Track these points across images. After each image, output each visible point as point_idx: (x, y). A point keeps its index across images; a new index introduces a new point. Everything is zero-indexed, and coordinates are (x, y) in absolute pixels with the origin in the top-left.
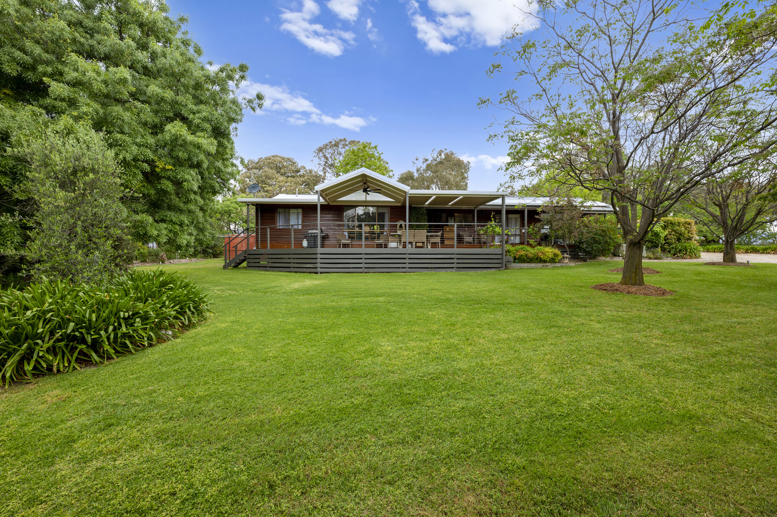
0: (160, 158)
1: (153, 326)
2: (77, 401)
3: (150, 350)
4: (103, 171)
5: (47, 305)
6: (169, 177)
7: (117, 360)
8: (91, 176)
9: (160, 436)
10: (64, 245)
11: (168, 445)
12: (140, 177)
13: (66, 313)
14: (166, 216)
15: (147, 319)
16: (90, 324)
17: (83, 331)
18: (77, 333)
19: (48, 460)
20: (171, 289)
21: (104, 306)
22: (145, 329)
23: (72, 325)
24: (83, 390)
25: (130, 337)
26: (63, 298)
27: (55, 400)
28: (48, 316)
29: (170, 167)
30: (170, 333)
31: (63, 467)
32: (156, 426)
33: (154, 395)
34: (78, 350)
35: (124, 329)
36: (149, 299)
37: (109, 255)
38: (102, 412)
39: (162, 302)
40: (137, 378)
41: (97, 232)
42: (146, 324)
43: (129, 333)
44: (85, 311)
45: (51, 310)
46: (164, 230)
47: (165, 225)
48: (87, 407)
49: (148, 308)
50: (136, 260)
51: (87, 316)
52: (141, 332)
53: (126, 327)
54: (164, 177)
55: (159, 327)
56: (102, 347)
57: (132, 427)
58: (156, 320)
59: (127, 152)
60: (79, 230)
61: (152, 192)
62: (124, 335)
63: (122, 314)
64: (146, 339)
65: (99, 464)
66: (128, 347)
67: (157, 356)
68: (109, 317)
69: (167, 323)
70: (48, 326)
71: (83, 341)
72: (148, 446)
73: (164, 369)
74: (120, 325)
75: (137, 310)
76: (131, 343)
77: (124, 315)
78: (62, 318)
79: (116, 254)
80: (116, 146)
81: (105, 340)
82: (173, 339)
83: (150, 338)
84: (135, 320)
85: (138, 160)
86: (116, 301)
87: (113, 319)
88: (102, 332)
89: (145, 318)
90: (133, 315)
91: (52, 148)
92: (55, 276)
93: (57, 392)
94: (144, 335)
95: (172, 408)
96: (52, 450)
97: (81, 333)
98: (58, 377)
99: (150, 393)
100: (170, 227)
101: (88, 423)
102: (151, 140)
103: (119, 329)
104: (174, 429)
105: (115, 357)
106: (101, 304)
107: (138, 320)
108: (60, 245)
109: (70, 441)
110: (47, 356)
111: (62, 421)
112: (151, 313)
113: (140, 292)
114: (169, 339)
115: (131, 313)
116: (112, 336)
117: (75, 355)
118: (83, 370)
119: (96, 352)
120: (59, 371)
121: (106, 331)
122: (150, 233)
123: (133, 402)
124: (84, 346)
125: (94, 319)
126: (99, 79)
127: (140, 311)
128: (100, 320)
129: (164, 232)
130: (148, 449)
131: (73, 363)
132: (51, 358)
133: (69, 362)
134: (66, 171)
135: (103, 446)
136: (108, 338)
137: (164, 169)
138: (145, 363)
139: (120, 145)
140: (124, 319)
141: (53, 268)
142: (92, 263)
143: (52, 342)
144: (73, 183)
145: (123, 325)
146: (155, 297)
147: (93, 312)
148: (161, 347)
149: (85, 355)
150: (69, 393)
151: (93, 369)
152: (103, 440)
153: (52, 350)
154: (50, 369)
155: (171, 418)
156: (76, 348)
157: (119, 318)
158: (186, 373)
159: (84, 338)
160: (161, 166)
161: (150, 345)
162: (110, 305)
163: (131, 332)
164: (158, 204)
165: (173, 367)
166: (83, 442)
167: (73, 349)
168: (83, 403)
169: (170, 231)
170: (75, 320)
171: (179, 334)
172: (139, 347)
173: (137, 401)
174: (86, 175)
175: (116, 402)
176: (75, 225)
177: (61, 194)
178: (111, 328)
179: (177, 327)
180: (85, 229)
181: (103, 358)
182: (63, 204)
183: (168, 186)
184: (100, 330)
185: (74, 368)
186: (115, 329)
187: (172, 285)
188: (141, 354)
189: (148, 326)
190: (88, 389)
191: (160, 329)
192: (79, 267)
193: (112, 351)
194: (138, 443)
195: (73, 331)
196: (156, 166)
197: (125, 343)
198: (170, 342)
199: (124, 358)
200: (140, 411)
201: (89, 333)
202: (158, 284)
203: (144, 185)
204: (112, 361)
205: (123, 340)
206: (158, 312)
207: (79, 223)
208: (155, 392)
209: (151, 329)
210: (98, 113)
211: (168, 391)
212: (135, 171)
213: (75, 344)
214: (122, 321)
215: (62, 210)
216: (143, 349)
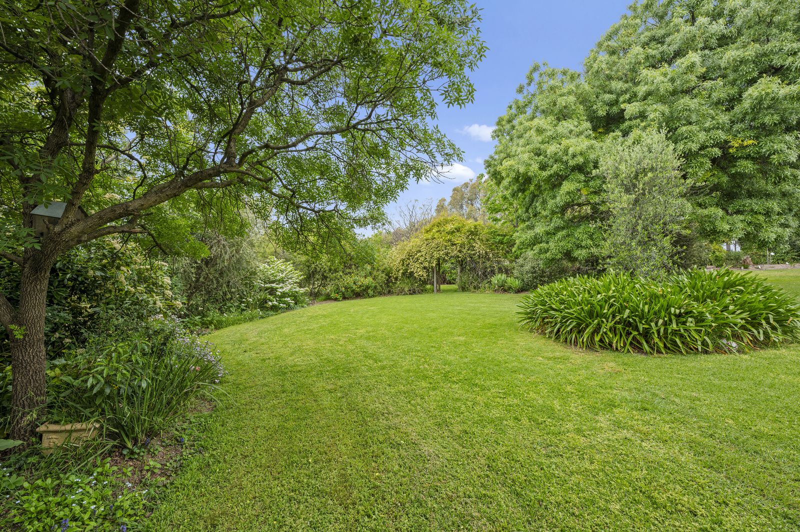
0: (736, 136)
1: (710, 330)
2: (625, 378)
3: (703, 357)
4: (661, 167)
5: (611, 292)
6: (750, 155)
7: (666, 355)
8: (650, 175)
9: (692, 445)
10: (627, 242)
11: (701, 460)
12: (709, 165)
13: (624, 301)
14: (744, 206)
15: (703, 321)
16: (643, 315)
17: (637, 319)
18: (631, 320)
19: (595, 410)
20: (740, 292)
21: (657, 299)
22: (699, 332)
23: (628, 311)
24: (632, 371)
25: (682, 336)
26: (623, 288)
27: (610, 370)
28: (612, 301)
29: (751, 142)
30: (734, 345)
31: (603, 421)
32: (691, 433)
33: (698, 402)
34: (632, 335)
35: (674, 326)
36: (709, 300)
37: (667, 252)
38: (643, 395)
39: (724, 305)
40: (682, 379)
41: (655, 229)
42: (702, 326)
43: (680, 330)
44: (639, 301)
45: (613, 297)
46: (740, 223)
47: (741, 217)
48: (631, 385)
49: (706, 310)
50: (711, 265)
51: (641, 306)
52: (694, 334)
53: (677, 325)
54: (740, 158)
55: (719, 333)
56: (653, 339)
57: (665, 422)
58: (713, 324)
59: (693, 142)
60: (639, 228)
61: (725, 179)
62: (675, 333)
63: (673, 310)
64: (699, 343)
65: (629, 436)
66: (679, 347)
67: (710, 365)
68: (659, 311)
69: (728, 331)
70: (611, 310)
71: (637, 329)
72: (677, 448)
73: (716, 382)
74: (671, 320)
75: (690, 309)
76: (683, 343)
77: (675, 311)
78: (621, 304)
79: (675, 251)
80: (682, 140)
81: (655, 332)
82: (737, 354)
83: (704, 343)
84: (687, 320)
85: (707, 147)
86: (669, 296)
87: (663, 313)
88: (653, 324)
89: (700, 319)
90: (686, 313)
91: (621, 160)
92: (620, 269)
93: (612, 364)
94: (697, 337)
95: (716, 426)
96: (599, 404)
97: (635, 320)
98: (616, 353)
99: (693, 400)
100: (749, 218)
101: (629, 398)
102: (724, 118)
103: (670, 325)
104: (713, 450)
105: (664, 352)
106: (654, 297)
107: (690, 319)
108: (624, 243)
109: (611, 405)
110: (609, 333)
111: (611, 387)
112: (707, 314)
113: (698, 291)
114: (731, 352)
115: (682, 311)
116: (662, 330)
117: (630, 339)
118: (635, 355)
119: (647, 342)
120: (617, 349)
121: (656, 324)
122: (719, 228)
123: (672, 399)
124: (636, 333)
125: (646, 310)
126: (666, 80)
127: (694, 311)
128: (652, 312)
129: (740, 225)
130: (676, 451)
131: (628, 346)
132: (611, 336)
133: (625, 344)
134: (629, 177)
135: (635, 422)
136: (658, 332)
137: (742, 147)
138: (694, 367)
139: (686, 138)
140: (675, 315)
141: (619, 263)
142: (649, 258)
143: (613, 322)
144: (635, 186)
145: (674, 321)
146: (715, 299)
147: (646, 303)
148: (718, 357)
149: (638, 342)
150: (621, 368)
151: (643, 356)
152: (636, 418)
153: (613, 330)
154: (611, 345)
155: (711, 436)
156: (631, 333)
157: (670, 314)
158: (746, 396)
159: (637, 326)
160: (737, 145)
161: (706, 352)
162: (662, 300)
163: (682, 331)
164: (734, 192)
165: (728, 383)
166: (621, 410)
167: (629, 334)
168: (629, 381)
169: (749, 224)
170: (631, 308)
171: (746, 350)
172: (692, 350)
173: (677, 400)
174: (646, 175)
175: (657, 392)
176: (637, 224)
177: (625, 197)
178: (661, 321)
179: (745, 340)
180: (645, 228)
181: (653, 349)
182: (626, 206)
183: (747, 166)
184: (651, 321)
185: (629, 351)
186: (665, 324)
187: (742, 288)
188: (692, 357)
189: (703, 329)
190: (635, 371)
191: (721, 337)
192: (638, 262)
193: (661, 345)
194: (667, 438)
195: (629, 317)
196: (730, 147)
197: (675, 342)
198: (732, 356)
199: (674, 356)
200: (678, 411)
201: (641, 322)
202: (721, 284)
203: (714, 174)
204: (661, 355)
205: (674, 337)
206: (717, 316)
207: (640, 222)
208: (699, 400)
209: (708, 334)
210: (663, 114)
211: (715, 406)
212: (702, 160)
213: (630, 330)
214: (673, 317)
215: (626, 212)
216: (695, 354)
